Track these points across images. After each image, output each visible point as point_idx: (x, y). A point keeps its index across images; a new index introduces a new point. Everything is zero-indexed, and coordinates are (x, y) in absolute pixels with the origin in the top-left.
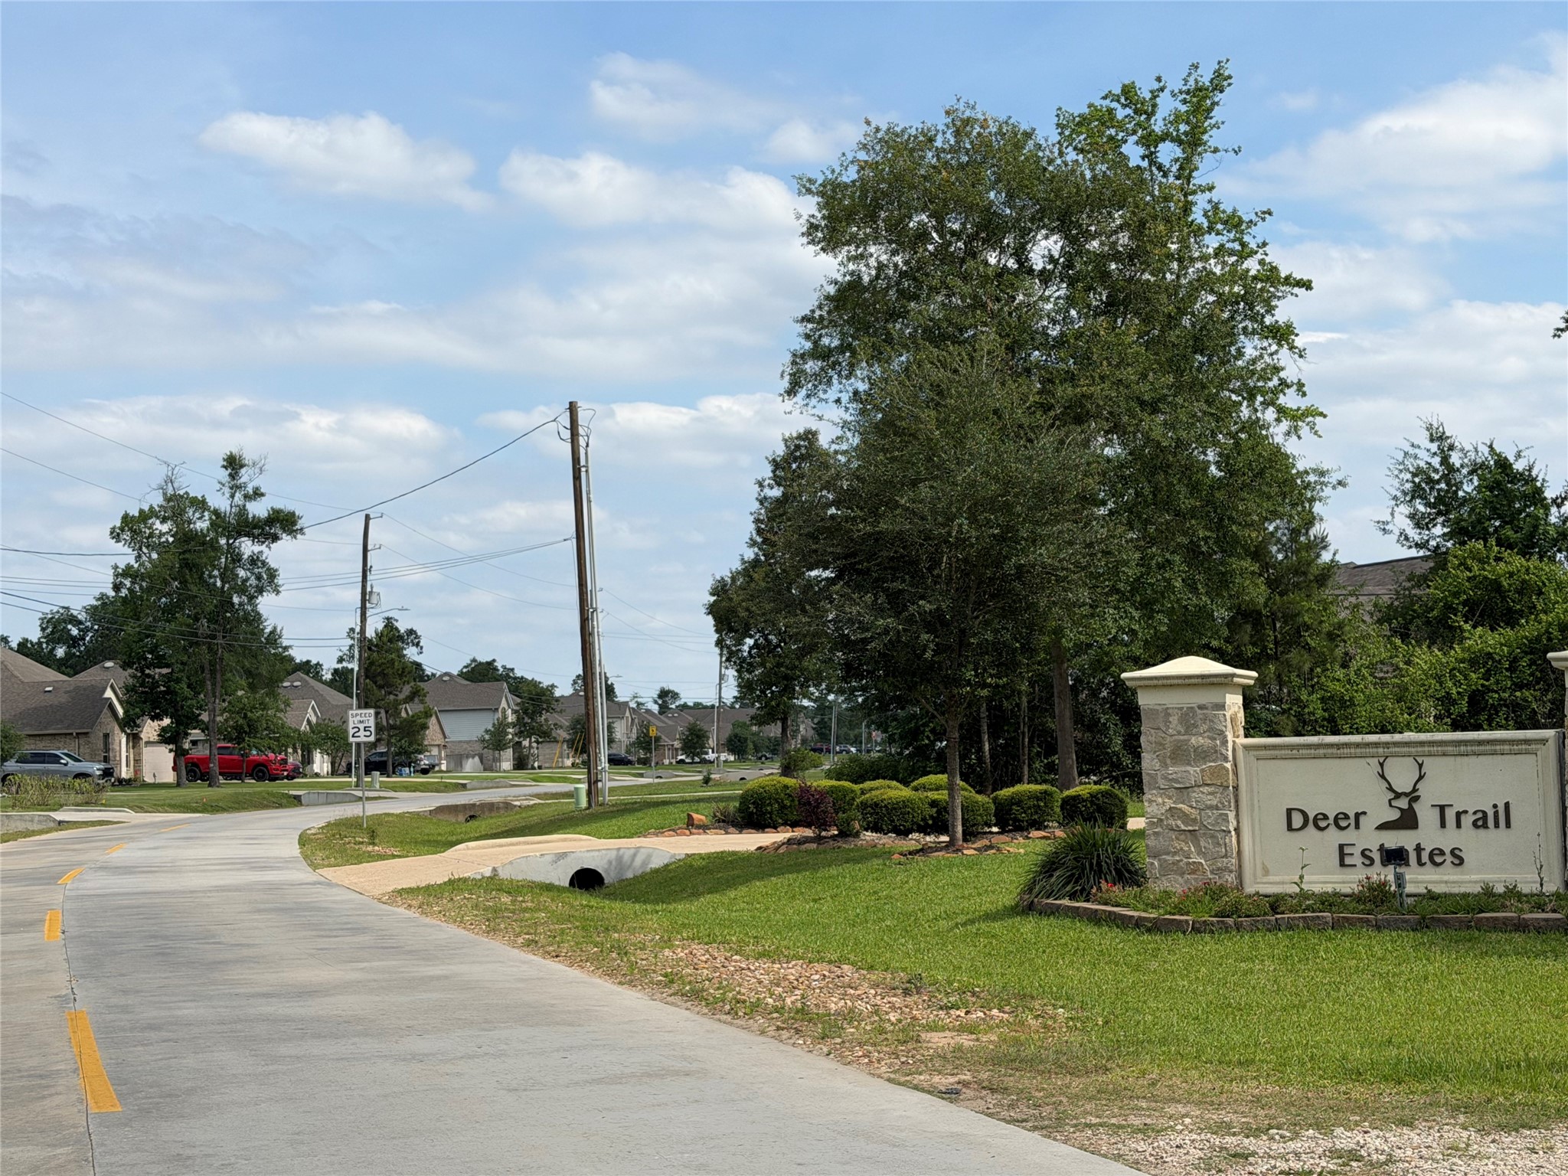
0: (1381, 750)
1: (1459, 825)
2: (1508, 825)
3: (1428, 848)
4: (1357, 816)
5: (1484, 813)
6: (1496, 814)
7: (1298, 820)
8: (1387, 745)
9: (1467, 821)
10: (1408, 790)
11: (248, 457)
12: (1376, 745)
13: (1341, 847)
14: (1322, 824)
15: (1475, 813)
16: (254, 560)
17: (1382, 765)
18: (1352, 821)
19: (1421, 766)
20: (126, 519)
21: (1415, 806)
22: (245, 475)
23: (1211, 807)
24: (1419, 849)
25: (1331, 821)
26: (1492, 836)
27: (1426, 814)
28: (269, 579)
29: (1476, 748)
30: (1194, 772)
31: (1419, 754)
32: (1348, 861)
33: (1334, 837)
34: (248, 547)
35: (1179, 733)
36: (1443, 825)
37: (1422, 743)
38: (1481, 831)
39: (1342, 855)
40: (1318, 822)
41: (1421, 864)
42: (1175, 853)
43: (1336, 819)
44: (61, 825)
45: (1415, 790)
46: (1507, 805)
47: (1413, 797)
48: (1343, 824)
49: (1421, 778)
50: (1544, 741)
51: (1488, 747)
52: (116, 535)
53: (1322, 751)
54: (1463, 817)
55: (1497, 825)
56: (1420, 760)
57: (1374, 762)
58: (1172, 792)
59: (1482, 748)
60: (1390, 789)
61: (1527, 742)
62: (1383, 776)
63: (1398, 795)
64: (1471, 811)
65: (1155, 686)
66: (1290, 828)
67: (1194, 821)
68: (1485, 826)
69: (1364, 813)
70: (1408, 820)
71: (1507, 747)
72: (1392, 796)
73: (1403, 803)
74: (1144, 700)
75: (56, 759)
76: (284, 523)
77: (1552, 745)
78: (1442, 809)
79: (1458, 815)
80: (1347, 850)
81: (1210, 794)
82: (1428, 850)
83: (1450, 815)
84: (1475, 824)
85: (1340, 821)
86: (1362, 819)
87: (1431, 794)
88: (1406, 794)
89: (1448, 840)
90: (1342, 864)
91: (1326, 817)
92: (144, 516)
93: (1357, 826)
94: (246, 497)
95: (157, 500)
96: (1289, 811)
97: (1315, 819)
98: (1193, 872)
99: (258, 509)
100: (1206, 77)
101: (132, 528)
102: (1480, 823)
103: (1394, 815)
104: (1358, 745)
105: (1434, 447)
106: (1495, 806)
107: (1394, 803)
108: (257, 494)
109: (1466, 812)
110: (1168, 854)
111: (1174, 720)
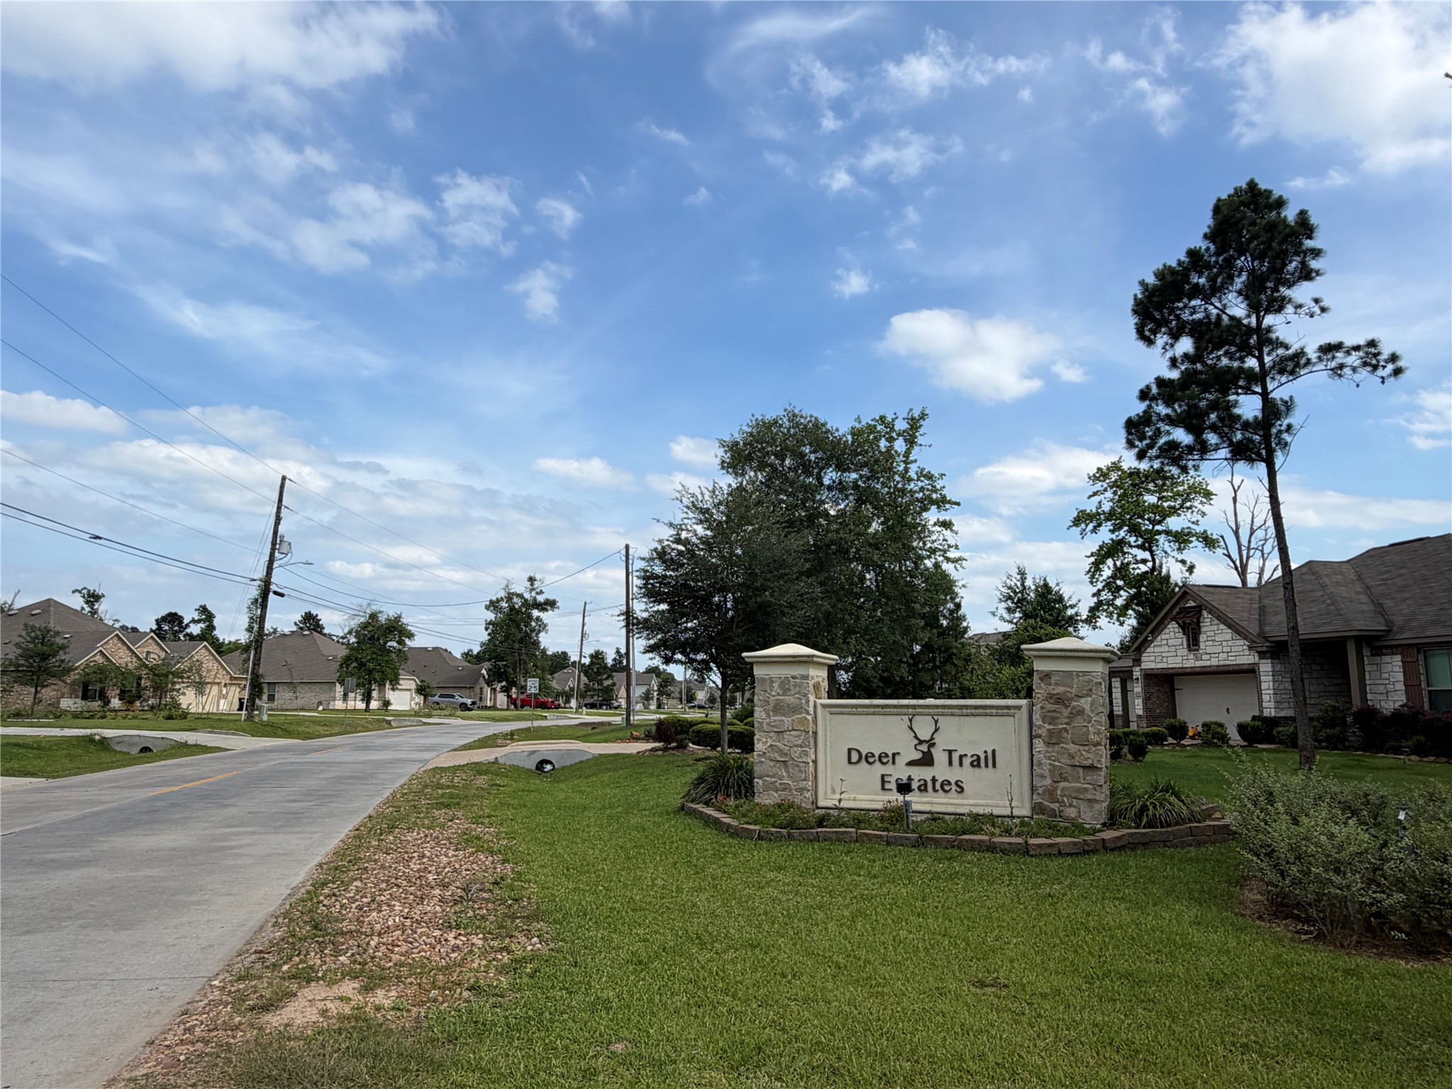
0: (910, 710)
1: (961, 764)
2: (994, 766)
3: (940, 779)
4: (894, 755)
5: (978, 756)
6: (986, 758)
7: (855, 757)
8: (914, 707)
9: (967, 761)
10: (927, 739)
11: (538, 577)
12: (907, 706)
13: (883, 776)
14: (871, 760)
15: (972, 756)
16: (538, 619)
17: (911, 720)
18: (890, 758)
19: (936, 722)
20: (491, 601)
21: (932, 750)
22: (537, 584)
23: (797, 746)
24: (934, 780)
25: (877, 758)
26: (985, 773)
27: (939, 756)
28: (543, 627)
29: (973, 711)
30: (787, 721)
31: (936, 715)
32: (887, 786)
33: (879, 769)
34: (535, 613)
35: (778, 694)
36: (950, 763)
37: (937, 707)
38: (977, 770)
39: (883, 782)
40: (868, 758)
41: (935, 790)
42: (773, 777)
43: (880, 757)
44: (425, 724)
45: (932, 738)
46: (994, 751)
47: (931, 743)
48: (884, 760)
49: (936, 730)
50: (1019, 708)
51: (981, 711)
52: (487, 608)
53: (872, 710)
54: (964, 759)
55: (987, 766)
56: (936, 718)
57: (906, 718)
58: (772, 734)
59: (978, 711)
60: (916, 737)
61: (1008, 707)
62: (911, 728)
63: (921, 742)
64: (969, 755)
65: (765, 663)
66: (850, 762)
67: (786, 754)
68: (979, 766)
69: (898, 753)
70: (927, 760)
71: (994, 711)
72: (917, 742)
73: (924, 748)
74: (758, 671)
75: (453, 697)
76: (550, 604)
77: (1025, 711)
78: (950, 752)
79: (961, 757)
80: (887, 779)
81: (797, 736)
82: (940, 781)
83: (955, 757)
84: (972, 764)
85: (882, 759)
86: (897, 758)
87: (942, 743)
88: (926, 742)
89: (953, 775)
90: (883, 788)
91: (873, 755)
92: (498, 601)
93: (894, 763)
94: (537, 593)
95: (502, 594)
96: (850, 751)
97: (867, 757)
98: (784, 790)
99: (541, 599)
100: (916, 414)
101: (493, 605)
102: (975, 763)
103: (918, 756)
104: (895, 707)
105: (1019, 577)
106: (986, 752)
107: (918, 747)
108: (541, 592)
109: (966, 755)
110: (768, 776)
111: (776, 685)
